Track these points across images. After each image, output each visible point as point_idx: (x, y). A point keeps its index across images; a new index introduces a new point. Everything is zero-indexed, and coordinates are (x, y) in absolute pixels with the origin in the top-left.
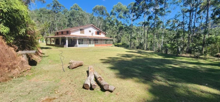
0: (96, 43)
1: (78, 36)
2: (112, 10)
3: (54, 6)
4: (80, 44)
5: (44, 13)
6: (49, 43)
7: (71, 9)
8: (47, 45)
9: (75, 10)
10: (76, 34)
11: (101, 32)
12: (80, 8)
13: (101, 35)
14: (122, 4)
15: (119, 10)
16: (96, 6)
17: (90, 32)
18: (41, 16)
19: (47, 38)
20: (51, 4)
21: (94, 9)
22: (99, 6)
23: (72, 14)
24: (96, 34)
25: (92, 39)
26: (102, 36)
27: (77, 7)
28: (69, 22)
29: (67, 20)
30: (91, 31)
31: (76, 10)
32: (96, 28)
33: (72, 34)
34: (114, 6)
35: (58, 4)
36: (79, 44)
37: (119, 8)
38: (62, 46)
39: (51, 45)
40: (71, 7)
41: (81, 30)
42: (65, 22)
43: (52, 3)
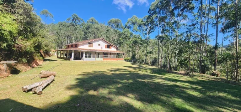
0: (104, 57)
1: (85, 49)
2: (126, 23)
3: (73, 20)
4: (87, 57)
5: (63, 26)
6: (59, 56)
7: (88, 22)
8: (58, 57)
9: (91, 24)
10: (84, 47)
11: (111, 46)
12: (97, 21)
13: (111, 48)
14: (137, 17)
15: (134, 23)
16: (111, 19)
17: (99, 46)
18: (60, 30)
19: (58, 51)
20: (70, 18)
21: (109, 22)
22: (114, 19)
23: (88, 28)
24: (106, 48)
25: (101, 53)
26: (113, 49)
27: (94, 20)
28: (84, 35)
29: (83, 33)
30: (101, 45)
31: (93, 23)
32: (106, 42)
33: (80, 47)
34: (129, 19)
35: (77, 18)
36: (85, 57)
37: (134, 21)
38: (69, 59)
39: (60, 58)
40: (88, 20)
41: (89, 43)
42: (81, 35)
43: (72, 17)
